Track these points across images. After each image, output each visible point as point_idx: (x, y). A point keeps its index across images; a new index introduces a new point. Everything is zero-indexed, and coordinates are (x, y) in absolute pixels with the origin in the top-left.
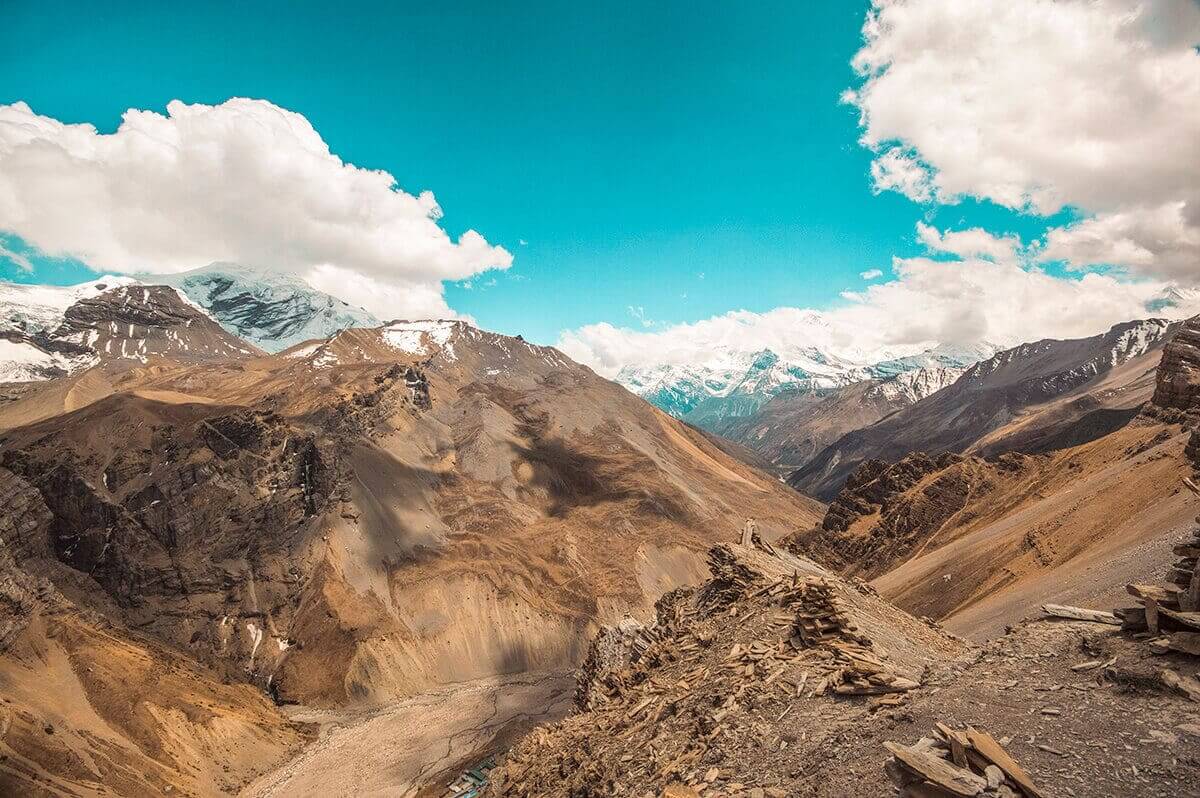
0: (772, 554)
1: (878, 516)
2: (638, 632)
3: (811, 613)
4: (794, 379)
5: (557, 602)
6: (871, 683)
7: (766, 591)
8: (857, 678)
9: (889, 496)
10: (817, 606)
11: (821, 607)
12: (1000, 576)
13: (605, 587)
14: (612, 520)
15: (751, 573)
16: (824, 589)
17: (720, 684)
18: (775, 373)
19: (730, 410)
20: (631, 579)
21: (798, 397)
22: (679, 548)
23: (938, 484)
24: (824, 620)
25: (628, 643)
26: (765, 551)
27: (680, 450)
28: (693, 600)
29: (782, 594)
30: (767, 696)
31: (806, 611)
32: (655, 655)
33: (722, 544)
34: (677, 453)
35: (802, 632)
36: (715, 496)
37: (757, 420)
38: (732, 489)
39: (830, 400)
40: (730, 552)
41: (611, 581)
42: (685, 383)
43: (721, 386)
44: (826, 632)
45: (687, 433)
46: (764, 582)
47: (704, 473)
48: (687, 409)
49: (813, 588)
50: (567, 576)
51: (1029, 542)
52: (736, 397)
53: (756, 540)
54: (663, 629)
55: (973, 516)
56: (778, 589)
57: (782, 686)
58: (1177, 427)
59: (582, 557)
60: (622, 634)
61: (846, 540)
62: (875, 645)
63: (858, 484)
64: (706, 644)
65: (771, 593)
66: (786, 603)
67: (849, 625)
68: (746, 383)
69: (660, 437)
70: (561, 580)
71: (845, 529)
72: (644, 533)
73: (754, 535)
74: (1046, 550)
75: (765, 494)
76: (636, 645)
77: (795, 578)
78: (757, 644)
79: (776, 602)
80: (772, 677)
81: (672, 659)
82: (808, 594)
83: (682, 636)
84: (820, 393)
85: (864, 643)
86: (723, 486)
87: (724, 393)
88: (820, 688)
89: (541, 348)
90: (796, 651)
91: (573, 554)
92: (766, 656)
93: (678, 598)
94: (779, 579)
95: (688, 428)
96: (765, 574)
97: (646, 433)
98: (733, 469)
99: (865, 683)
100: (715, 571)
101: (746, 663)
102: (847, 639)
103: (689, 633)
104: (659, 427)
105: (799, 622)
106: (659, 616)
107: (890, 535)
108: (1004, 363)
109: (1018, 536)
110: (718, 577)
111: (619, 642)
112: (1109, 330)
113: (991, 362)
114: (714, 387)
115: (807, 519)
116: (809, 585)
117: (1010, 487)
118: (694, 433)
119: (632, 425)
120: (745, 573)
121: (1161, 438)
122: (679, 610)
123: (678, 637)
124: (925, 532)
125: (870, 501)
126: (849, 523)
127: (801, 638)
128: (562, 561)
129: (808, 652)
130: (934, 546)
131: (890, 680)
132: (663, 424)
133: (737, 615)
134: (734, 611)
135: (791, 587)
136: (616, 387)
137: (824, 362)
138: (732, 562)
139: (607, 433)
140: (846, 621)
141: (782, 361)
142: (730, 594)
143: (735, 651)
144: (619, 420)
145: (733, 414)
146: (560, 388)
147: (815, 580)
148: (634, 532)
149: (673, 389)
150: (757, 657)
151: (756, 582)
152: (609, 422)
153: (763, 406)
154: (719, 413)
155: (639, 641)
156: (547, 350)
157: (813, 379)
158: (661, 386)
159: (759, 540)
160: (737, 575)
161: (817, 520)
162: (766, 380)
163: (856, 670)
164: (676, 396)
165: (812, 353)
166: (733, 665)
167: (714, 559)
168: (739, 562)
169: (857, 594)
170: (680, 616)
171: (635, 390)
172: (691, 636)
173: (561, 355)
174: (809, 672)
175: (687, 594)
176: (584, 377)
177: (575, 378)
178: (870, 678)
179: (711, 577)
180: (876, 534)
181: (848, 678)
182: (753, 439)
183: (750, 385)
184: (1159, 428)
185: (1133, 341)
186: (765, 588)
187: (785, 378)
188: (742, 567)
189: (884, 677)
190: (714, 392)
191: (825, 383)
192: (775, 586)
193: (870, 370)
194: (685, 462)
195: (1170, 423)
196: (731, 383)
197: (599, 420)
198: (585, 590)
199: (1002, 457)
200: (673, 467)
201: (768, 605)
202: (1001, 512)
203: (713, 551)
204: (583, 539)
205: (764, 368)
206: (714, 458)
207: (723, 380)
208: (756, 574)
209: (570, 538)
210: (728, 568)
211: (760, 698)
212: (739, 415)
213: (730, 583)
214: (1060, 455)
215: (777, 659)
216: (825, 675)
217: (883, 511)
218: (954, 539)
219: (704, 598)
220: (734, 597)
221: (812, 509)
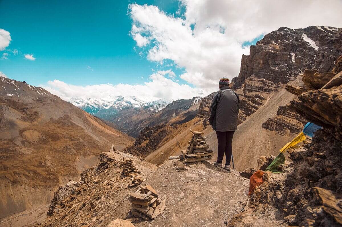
0: (119, 154)
1: (148, 141)
2: (74, 185)
3: (127, 168)
4: (128, 105)
5: (41, 181)
6: (139, 182)
7: (116, 164)
8: (135, 182)
9: (151, 135)
10: (128, 166)
11: (129, 166)
12: (172, 152)
13: (63, 172)
14: (66, 149)
15: (112, 160)
16: (130, 161)
17: (100, 193)
18: (123, 102)
19: (110, 113)
20: (73, 168)
21: (129, 110)
22: (92, 155)
23: (161, 132)
24: (130, 169)
25: (70, 189)
26: (117, 153)
27: (93, 125)
28: (93, 171)
29: (120, 164)
30: (113, 193)
31: (126, 167)
32: (79, 190)
33: (104, 153)
34: (91, 126)
35: (124, 173)
36: (104, 138)
37: (117, 116)
38: (110, 136)
39: (138, 111)
40: (106, 155)
41: (65, 170)
42: (96, 104)
43: (107, 106)
44: (130, 172)
45: (95, 119)
46: (115, 162)
47: (100, 131)
48: (95, 112)
49: (127, 161)
50: (46, 171)
51: (178, 144)
52: (111, 109)
53: (114, 150)
54: (83, 182)
55: (168, 139)
56: (119, 163)
57: (117, 189)
58: (202, 118)
59: (53, 164)
60: (68, 187)
61: (140, 148)
62: (142, 173)
63: (143, 133)
64: (97, 183)
65: (117, 164)
66: (121, 166)
67: (136, 169)
68: (115, 105)
69: (86, 121)
70: (43, 173)
71: (140, 145)
72: (79, 152)
73: (114, 149)
74: (181, 145)
75: (119, 137)
76: (73, 189)
77: (124, 159)
78: (111, 179)
79: (118, 167)
80: (114, 187)
81: (85, 190)
82: (126, 163)
83: (89, 182)
84: (135, 109)
85: (139, 173)
86: (107, 136)
87: (108, 108)
88: (127, 187)
89: (36, 87)
90: (122, 179)
91: (49, 163)
92: (114, 182)
93: (89, 171)
94: (120, 160)
95: (96, 118)
96: (116, 159)
97: (81, 119)
98: (110, 130)
99: (137, 182)
100: (101, 161)
101: (108, 185)
102: (135, 172)
103: (91, 181)
104: (85, 117)
105: (124, 171)
106: (82, 178)
107: (151, 145)
108: (175, 104)
109: (176, 143)
110: (102, 163)
111: (67, 190)
112: (192, 98)
113: (172, 103)
114: (105, 106)
115: (130, 143)
116: (126, 161)
117: (175, 131)
118: (98, 120)
119: (75, 117)
120: (110, 160)
121: (200, 120)
122: (89, 175)
123: (87, 183)
124: (158, 144)
125: (146, 137)
126: (141, 143)
127: (124, 175)
128: (44, 166)
129: (125, 178)
130: (160, 147)
131: (143, 180)
132: (87, 116)
133: (107, 172)
134: (106, 171)
135: (122, 162)
136: (69, 104)
137: (136, 101)
138: (106, 157)
139: (65, 119)
140: (135, 168)
141: (125, 99)
142: (106, 167)
143: (105, 183)
144: (70, 115)
145: (111, 114)
146: (44, 103)
147: (128, 159)
148: (75, 152)
149: (91, 106)
150: (111, 183)
151: (113, 162)
152: (66, 116)
153: (119, 112)
154: (106, 114)
155: (75, 188)
156: (39, 88)
157: (134, 105)
158: (86, 105)
159: (115, 150)
160: (108, 161)
161: (133, 143)
162: (121, 104)
163: (135, 180)
164: (92, 108)
165: (133, 98)
166: (105, 187)
167: (101, 157)
168: (108, 157)
169: (140, 161)
170: (89, 176)
171: (77, 105)
172: (92, 182)
173: (45, 91)
174: (125, 183)
175: (92, 169)
176: (55, 99)
177: (51, 100)
178: (138, 181)
179: (100, 163)
180: (147, 145)
181: (133, 182)
182: (116, 121)
183: (116, 106)
184: (199, 119)
185: (196, 101)
186: (115, 163)
187: (126, 104)
188: (110, 158)
189: (141, 180)
190: (105, 107)
191: (137, 106)
192: (118, 162)
193: (147, 104)
194: (94, 128)
195: (201, 118)
196: (111, 105)
197: (62, 115)
198: (54, 175)
199: (174, 125)
200: (90, 130)
201: (116, 168)
202: (173, 137)
203: (101, 155)
204: (53, 157)
205: (120, 101)
206: (104, 127)
207: (108, 104)
208: (113, 160)
209: (47, 157)
210: (106, 159)
211: (110, 194)
212: (112, 114)
213: (106, 163)
214: (184, 124)
215: (117, 182)
216: (128, 183)
217: (149, 139)
218: (164, 145)
219: (97, 169)
220: (107, 167)
221: (132, 140)
